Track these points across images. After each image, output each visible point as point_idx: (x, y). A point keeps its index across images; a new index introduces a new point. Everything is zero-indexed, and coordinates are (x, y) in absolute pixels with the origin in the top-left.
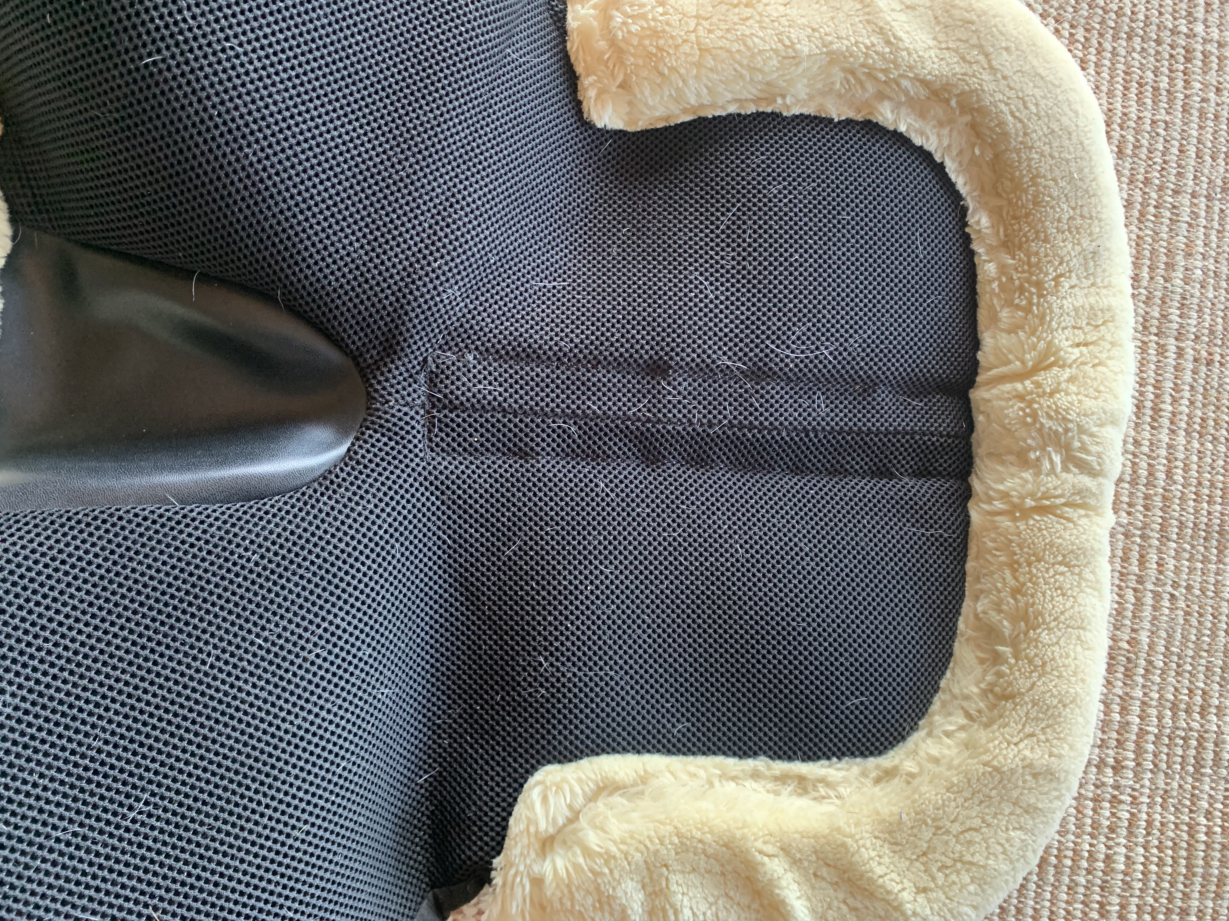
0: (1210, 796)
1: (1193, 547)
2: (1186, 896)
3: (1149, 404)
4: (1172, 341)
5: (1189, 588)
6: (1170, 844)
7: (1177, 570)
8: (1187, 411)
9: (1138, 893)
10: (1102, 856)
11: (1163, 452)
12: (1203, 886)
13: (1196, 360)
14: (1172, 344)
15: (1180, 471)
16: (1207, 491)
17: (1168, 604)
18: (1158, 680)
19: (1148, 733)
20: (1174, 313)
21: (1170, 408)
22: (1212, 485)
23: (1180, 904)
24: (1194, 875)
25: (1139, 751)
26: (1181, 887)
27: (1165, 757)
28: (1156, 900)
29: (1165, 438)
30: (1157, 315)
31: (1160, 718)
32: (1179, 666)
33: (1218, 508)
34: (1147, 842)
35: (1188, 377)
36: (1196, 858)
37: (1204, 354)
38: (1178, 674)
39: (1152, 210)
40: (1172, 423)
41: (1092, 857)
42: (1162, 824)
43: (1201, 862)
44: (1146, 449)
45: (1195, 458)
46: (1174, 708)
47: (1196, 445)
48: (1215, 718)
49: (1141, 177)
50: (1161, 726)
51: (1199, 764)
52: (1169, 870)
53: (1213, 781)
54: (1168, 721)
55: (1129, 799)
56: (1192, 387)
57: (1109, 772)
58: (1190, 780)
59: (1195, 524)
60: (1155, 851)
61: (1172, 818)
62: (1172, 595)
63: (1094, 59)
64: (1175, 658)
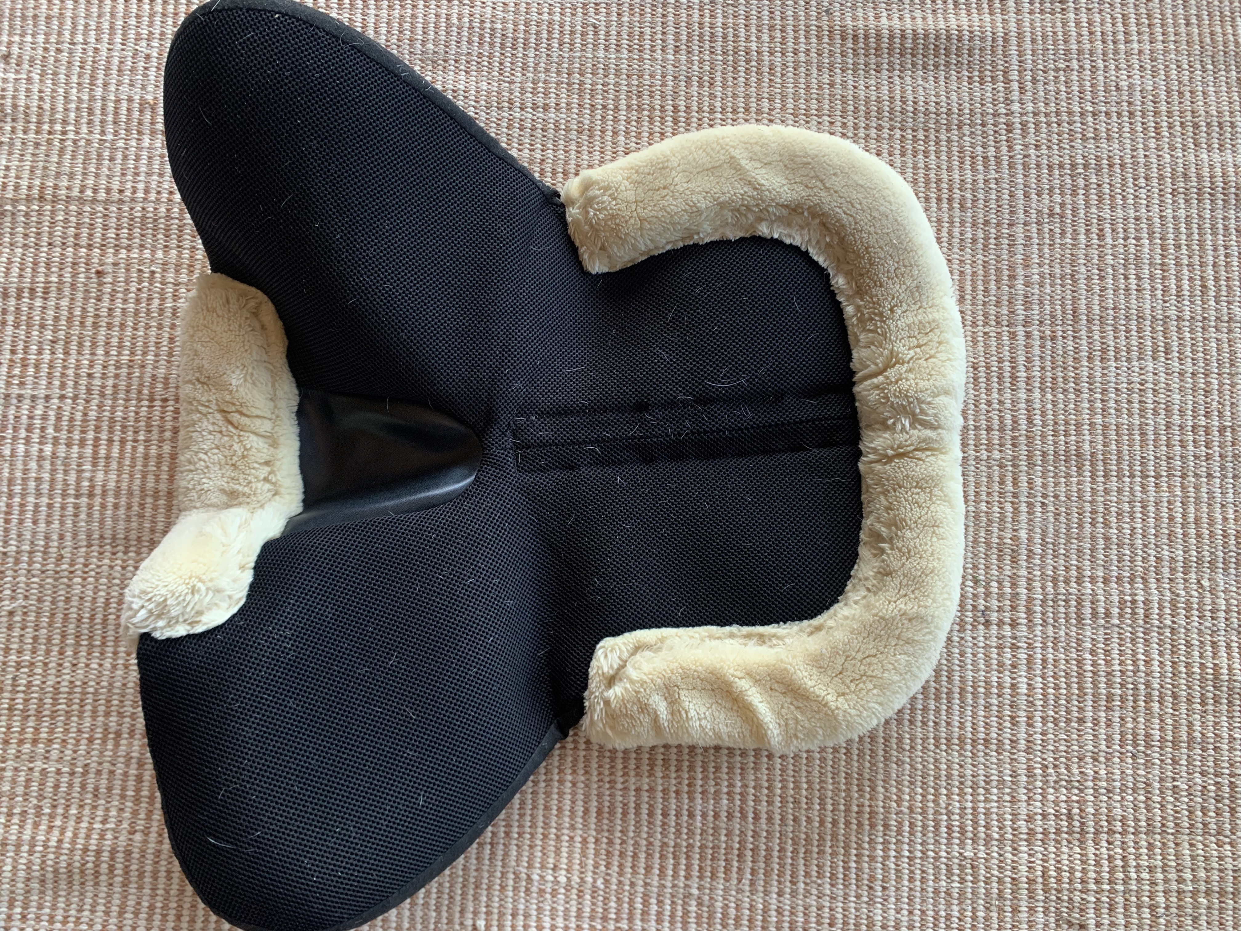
0: (1093, 639)
1: (1056, 468)
2: (1081, 710)
3: (1007, 375)
4: (1021, 328)
5: (1056, 497)
6: (1063, 674)
7: (1044, 486)
8: (1039, 374)
9: (1041, 708)
10: (1008, 685)
11: (1023, 406)
12: (1094, 702)
13: (1042, 338)
14: (1020, 331)
15: (1038, 417)
16: (1062, 428)
17: (1040, 509)
18: (1039, 562)
19: (1034, 599)
20: (1020, 309)
21: (1025, 375)
22: (1067, 423)
23: (1076, 715)
24: (1085, 694)
25: (1030, 612)
26: (1076, 703)
27: (1051, 615)
28: (1056, 713)
29: (1023, 395)
30: (1006, 312)
31: (1043, 588)
32: (1054, 551)
33: (1073, 438)
34: (1044, 673)
35: (1037, 351)
36: (1086, 682)
37: (1048, 333)
38: (1054, 556)
39: (992, 241)
40: (1027, 384)
41: (1000, 686)
42: (1055, 661)
43: (1090, 685)
44: (1008, 406)
45: (1050, 406)
46: (1055, 581)
47: (1049, 396)
48: (1089, 585)
49: (981, 221)
50: (1045, 594)
51: (1080, 618)
52: (1064, 692)
53: (1093, 628)
54: (1050, 589)
55: (1025, 645)
56: (1041, 357)
57: (1007, 628)
58: (1074, 629)
59: (1055, 452)
60: (1051, 679)
61: (1063, 656)
62: (1043, 503)
63: (934, 148)
64: (1051, 546)
